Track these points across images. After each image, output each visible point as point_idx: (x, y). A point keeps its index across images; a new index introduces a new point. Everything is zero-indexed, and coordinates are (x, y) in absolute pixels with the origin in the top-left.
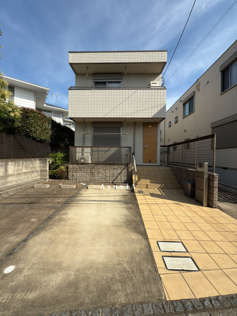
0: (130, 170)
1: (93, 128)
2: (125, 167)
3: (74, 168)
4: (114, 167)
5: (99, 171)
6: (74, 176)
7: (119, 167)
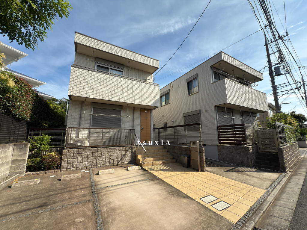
0: (134, 151)
1: (92, 108)
2: (130, 148)
3: (71, 153)
4: (119, 148)
5: (103, 154)
6: (70, 163)
7: (124, 148)
